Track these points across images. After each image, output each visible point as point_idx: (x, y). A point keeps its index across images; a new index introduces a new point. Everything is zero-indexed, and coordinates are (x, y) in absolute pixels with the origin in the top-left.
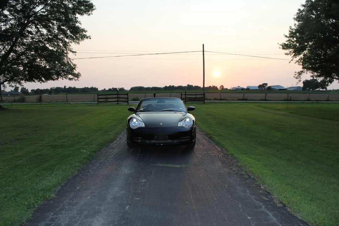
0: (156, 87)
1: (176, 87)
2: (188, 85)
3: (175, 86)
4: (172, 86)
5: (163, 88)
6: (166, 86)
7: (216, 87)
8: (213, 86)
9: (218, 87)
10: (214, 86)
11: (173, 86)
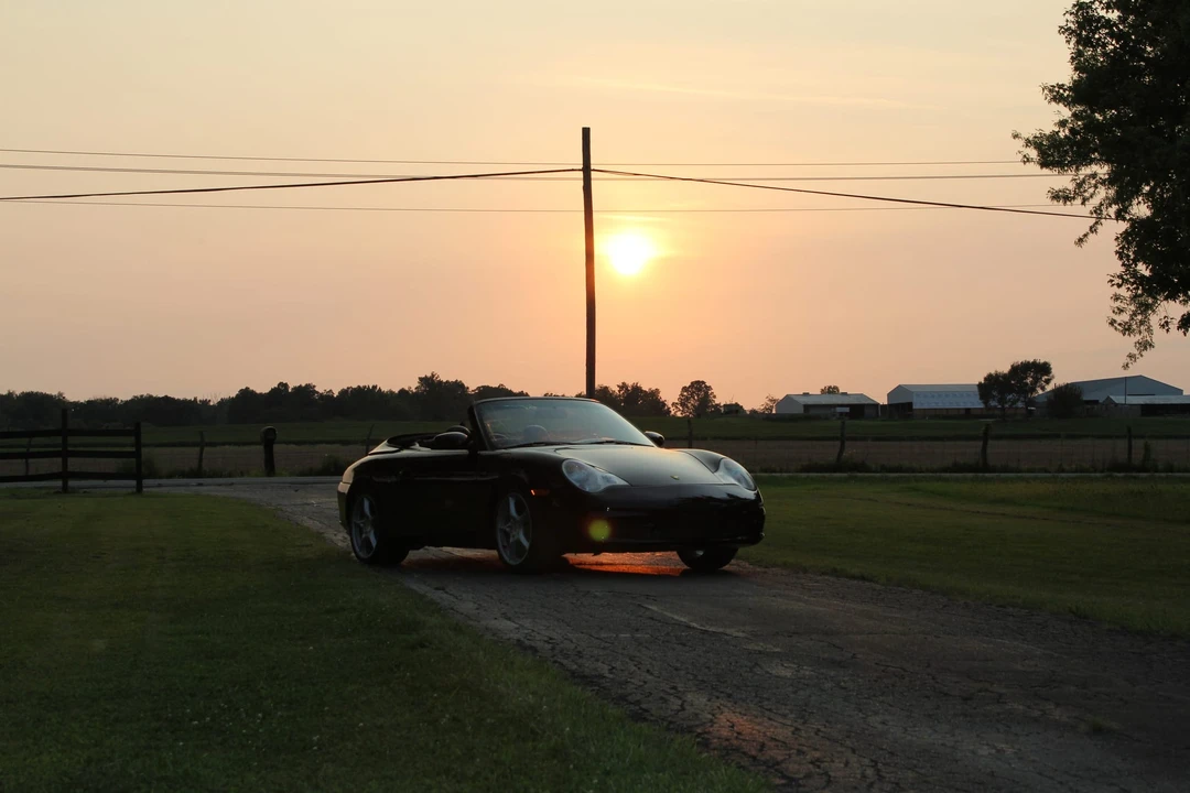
0: (166, 398)
1: (327, 398)
2: (424, 381)
3: (320, 389)
4: (299, 389)
5: (222, 403)
6: (246, 395)
7: (654, 394)
8: (623, 386)
9: (663, 396)
10: (637, 389)
11: (306, 392)
